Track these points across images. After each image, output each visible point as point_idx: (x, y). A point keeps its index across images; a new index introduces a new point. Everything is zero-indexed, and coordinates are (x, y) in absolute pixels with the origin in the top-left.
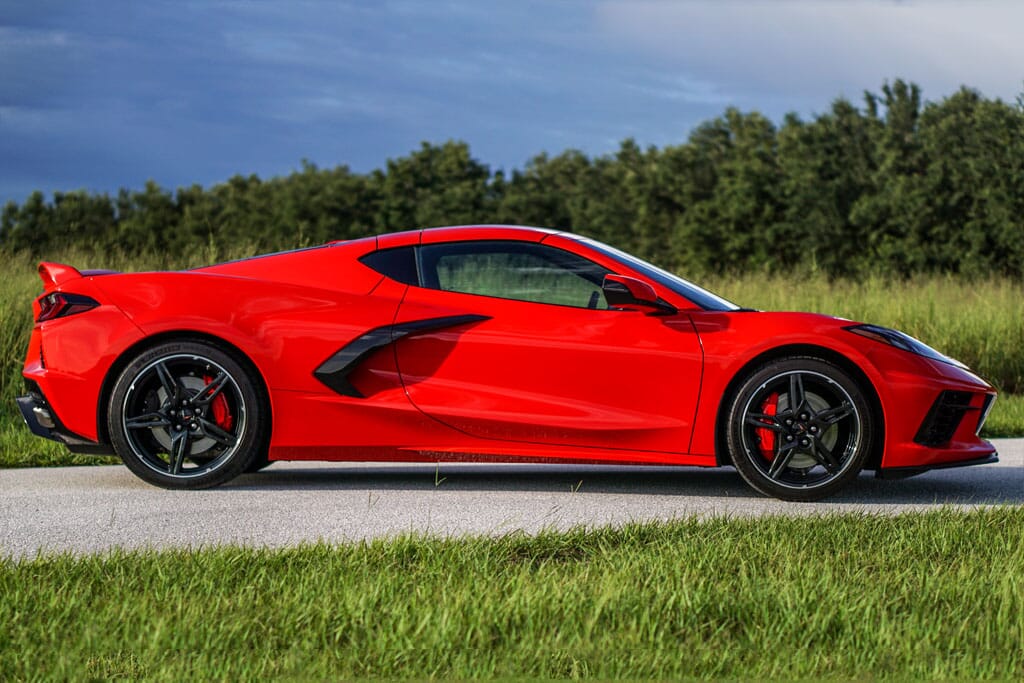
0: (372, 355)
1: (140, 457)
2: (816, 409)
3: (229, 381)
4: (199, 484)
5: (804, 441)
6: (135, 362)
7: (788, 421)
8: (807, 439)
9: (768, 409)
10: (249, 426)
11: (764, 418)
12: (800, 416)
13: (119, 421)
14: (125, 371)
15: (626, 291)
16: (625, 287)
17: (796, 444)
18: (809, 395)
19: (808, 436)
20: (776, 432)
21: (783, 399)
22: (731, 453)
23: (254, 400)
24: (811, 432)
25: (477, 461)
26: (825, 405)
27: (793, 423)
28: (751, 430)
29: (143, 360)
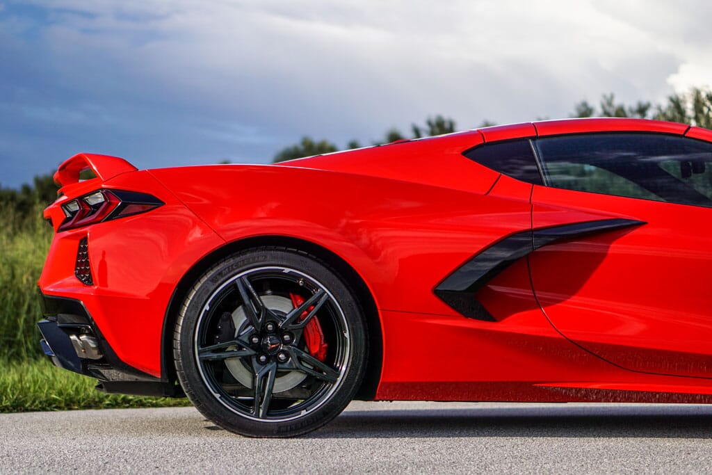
0: (502, 271)
1: (217, 396)
3: (328, 301)
4: (291, 430)
6: (209, 275)
10: (355, 356)
13: (191, 351)
14: (197, 288)
23: (360, 324)
25: (615, 401)
29: (220, 274)
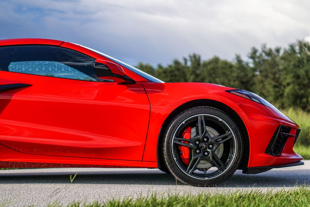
2: (212, 136)
5: (206, 153)
7: (197, 142)
8: (208, 152)
9: (186, 136)
11: (184, 141)
12: (203, 139)
15: (107, 69)
16: (107, 66)
17: (201, 155)
18: (208, 128)
19: (208, 150)
20: (190, 149)
21: (193, 130)
22: (166, 160)
24: (209, 148)
26: (217, 134)
27: (199, 143)
28: (177, 147)
